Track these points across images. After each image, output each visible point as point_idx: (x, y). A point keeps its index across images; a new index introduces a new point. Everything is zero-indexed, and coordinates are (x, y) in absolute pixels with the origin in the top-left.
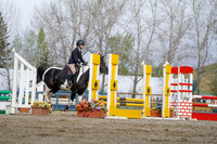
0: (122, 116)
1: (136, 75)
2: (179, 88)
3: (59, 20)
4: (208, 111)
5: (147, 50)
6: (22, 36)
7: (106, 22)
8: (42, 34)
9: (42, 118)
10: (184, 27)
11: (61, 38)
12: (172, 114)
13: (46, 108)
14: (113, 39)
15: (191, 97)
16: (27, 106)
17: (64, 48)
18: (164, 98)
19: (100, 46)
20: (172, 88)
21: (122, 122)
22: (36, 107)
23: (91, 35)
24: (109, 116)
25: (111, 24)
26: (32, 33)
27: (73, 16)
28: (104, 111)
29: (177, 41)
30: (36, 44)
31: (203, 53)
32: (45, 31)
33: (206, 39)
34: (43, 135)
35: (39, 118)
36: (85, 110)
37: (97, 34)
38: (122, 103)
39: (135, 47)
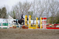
0: (32, 28)
1: (34, 20)
2: (44, 22)
3: (18, 8)
4: (49, 27)
5: (36, 14)
6: (10, 12)
7: (27, 9)
8: (14, 11)
9: (15, 29)
10: (44, 9)
11: (18, 12)
12: (42, 28)
13: (16, 27)
14: (29, 12)
15: (46, 24)
16: (11, 27)
17: (19, 14)
18: (40, 24)
19: (26, 14)
20: (42, 22)
21: (32, 30)
22: (13, 27)
23: (24, 11)
24: (29, 29)
25: (28, 9)
26: (12, 11)
27: (20, 7)
28: (28, 27)
29: (42, 12)
30: (13, 14)
31: (48, 15)
32: (15, 11)
33: (48, 12)
34: (16, 33)
35: (14, 29)
36: (24, 27)
37: (25, 11)
38: (32, 25)
39: (34, 14)
